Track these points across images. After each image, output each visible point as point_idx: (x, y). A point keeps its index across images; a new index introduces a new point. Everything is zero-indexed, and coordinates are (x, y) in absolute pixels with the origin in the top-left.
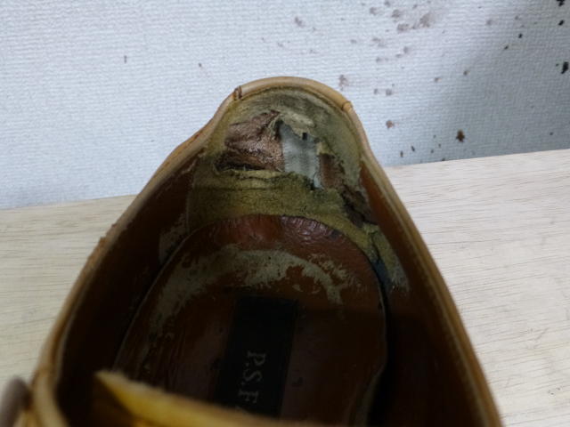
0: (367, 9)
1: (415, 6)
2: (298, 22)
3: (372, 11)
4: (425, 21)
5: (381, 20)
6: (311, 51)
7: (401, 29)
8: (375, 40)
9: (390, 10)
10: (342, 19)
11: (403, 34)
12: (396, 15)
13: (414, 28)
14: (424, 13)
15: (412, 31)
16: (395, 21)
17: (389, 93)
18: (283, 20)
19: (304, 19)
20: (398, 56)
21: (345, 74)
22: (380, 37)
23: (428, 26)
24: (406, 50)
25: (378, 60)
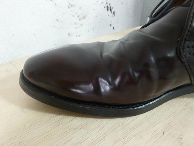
1: (82, 14)
2: (57, 20)
3: (73, 16)
5: (75, 18)
6: (61, 27)
7: (80, 20)
8: (75, 23)
12: (78, 16)
14: (84, 16)
15: (82, 20)
16: (78, 18)
17: (79, 36)
19: (59, 19)
20: (80, 27)
21: (70, 33)
23: (85, 18)
24: (81, 25)
25: (76, 28)
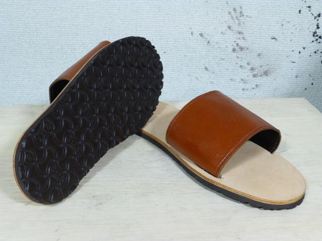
0: (238, 65)
1: (261, 66)
2: (206, 69)
3: (241, 66)
4: (266, 73)
5: (245, 71)
6: (211, 82)
8: (242, 80)
9: (249, 67)
10: (227, 69)
11: (255, 78)
12: (252, 69)
13: (260, 76)
14: (265, 70)
15: (260, 77)
16: (252, 72)
18: (199, 67)
19: (209, 68)
20: (253, 88)
22: (244, 79)
23: (267, 75)
24: (257, 86)
25: (243, 89)
